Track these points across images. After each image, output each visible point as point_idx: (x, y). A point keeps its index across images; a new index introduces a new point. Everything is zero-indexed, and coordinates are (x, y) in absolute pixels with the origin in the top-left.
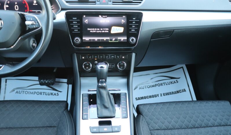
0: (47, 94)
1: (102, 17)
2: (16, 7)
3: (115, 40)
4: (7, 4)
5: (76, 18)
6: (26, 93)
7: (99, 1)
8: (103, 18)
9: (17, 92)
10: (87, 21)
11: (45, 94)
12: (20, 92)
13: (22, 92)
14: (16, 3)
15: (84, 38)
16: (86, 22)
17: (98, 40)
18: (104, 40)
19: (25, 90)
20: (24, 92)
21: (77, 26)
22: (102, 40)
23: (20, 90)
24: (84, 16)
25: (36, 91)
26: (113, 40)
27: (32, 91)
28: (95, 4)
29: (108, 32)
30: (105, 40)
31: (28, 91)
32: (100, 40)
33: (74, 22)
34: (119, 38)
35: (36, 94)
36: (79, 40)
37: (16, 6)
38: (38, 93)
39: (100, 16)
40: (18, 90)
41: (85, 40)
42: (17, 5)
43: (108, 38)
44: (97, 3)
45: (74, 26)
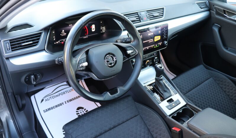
0: (69, 91)
1: (149, 31)
3: (157, 46)
6: (53, 97)
9: (46, 100)
11: (67, 92)
12: (49, 99)
13: (50, 98)
17: (149, 48)
18: (151, 47)
19: (52, 96)
20: (52, 98)
23: (48, 97)
25: (60, 92)
26: (156, 45)
27: (57, 94)
28: (140, 22)
29: (153, 41)
31: (54, 95)
34: (159, 44)
35: (61, 95)
38: (62, 94)
40: (46, 98)
43: (154, 45)
44: (141, 20)
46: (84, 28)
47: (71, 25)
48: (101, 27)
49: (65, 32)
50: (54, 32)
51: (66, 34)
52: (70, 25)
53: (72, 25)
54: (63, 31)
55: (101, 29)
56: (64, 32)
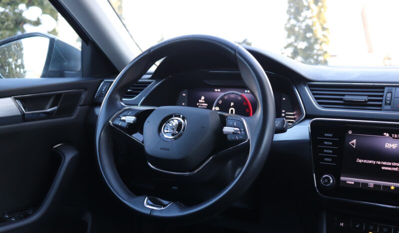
1: (391, 136)
2: (232, 111)
4: (217, 105)
5: (331, 135)
7: (390, 104)
8: (394, 138)
10: (354, 141)
14: (232, 104)
15: (342, 178)
16: (353, 144)
17: (375, 185)
18: (389, 187)
21: (331, 151)
22: (384, 187)
24: (350, 132)
28: (380, 110)
30: (392, 188)
32: (380, 186)
33: (326, 143)
36: (331, 181)
37: (231, 109)
39: (385, 134)
41: (345, 181)
42: (233, 107)
44: (385, 107)
45: (325, 151)
46: (245, 104)
47: (219, 90)
48: (283, 111)
49: (206, 101)
50: (184, 95)
51: (207, 105)
52: (216, 90)
53: (221, 92)
54: (203, 98)
55: (283, 115)
56: (204, 101)
